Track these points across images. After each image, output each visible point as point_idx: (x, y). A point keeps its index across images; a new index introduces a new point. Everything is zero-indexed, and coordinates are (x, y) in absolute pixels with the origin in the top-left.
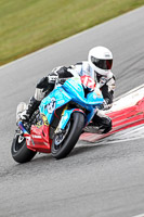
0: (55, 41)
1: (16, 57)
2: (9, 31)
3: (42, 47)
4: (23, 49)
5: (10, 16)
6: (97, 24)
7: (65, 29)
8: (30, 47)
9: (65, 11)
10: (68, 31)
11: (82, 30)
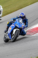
0: (22, 8)
1: (11, 12)
3: (18, 10)
7: (24, 5)
11: (29, 5)
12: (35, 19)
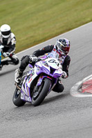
5: (41, 13)
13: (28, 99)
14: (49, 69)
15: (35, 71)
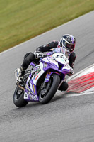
0: (54, 27)
1: (28, 38)
2: (24, 21)
3: (45, 31)
4: (33, 32)
5: (24, 11)
6: (81, 15)
8: (38, 31)
9: (59, 7)
10: (62, 20)
11: (71, 20)
12: (88, 52)
13: (35, 98)
14: (57, 64)
15: (42, 68)
